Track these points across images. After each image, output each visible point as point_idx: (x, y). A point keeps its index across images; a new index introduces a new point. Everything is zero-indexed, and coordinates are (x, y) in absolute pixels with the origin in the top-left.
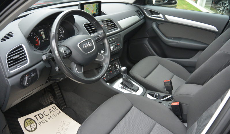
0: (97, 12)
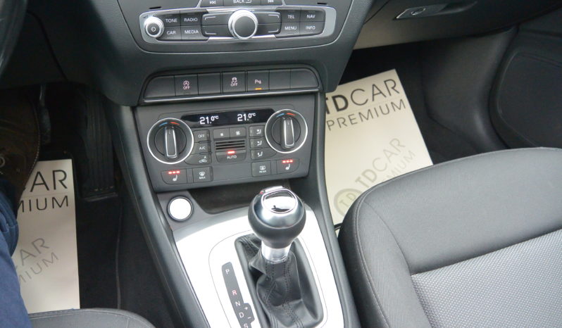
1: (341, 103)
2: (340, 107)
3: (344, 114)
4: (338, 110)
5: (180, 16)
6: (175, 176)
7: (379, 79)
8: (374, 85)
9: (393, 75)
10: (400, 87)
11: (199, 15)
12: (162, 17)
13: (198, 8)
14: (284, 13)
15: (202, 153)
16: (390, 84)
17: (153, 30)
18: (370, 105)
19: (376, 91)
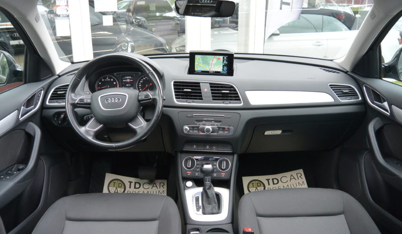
0: (223, 70)
1: (275, 181)
2: (275, 183)
3: (276, 186)
4: (274, 184)
5: (193, 127)
6: (189, 173)
7: (294, 173)
8: (292, 175)
9: (301, 171)
10: (303, 176)
11: (198, 127)
12: (189, 127)
13: (197, 125)
14: (219, 128)
15: (198, 168)
16: (299, 175)
17: (186, 130)
18: (289, 183)
19: (292, 177)
